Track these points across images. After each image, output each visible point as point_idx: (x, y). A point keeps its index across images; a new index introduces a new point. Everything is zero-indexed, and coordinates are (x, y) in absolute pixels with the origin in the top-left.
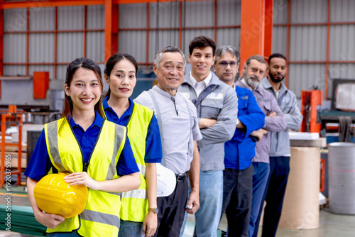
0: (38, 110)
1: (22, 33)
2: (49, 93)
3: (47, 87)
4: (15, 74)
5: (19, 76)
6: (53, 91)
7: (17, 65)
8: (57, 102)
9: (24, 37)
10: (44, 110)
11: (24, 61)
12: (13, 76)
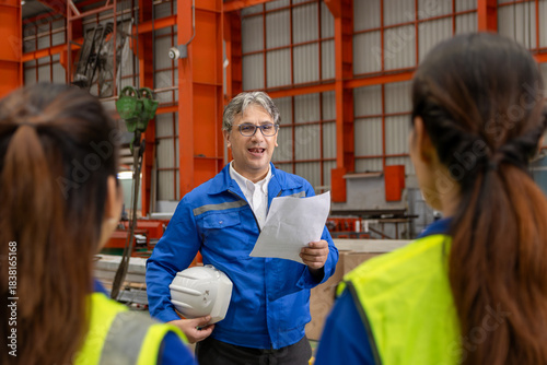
0: (391, 216)
1: (376, 117)
2: (405, 193)
3: (402, 185)
4: (364, 169)
5: (367, 172)
6: (411, 190)
7: (372, 158)
8: (417, 205)
9: (379, 122)
10: (398, 215)
11: (380, 153)
12: (361, 173)
